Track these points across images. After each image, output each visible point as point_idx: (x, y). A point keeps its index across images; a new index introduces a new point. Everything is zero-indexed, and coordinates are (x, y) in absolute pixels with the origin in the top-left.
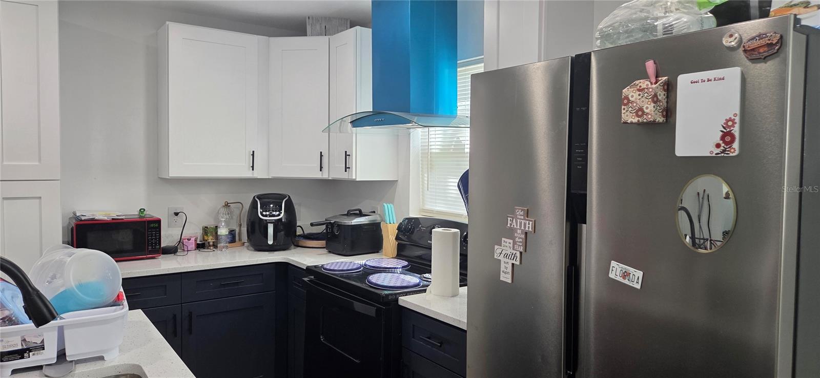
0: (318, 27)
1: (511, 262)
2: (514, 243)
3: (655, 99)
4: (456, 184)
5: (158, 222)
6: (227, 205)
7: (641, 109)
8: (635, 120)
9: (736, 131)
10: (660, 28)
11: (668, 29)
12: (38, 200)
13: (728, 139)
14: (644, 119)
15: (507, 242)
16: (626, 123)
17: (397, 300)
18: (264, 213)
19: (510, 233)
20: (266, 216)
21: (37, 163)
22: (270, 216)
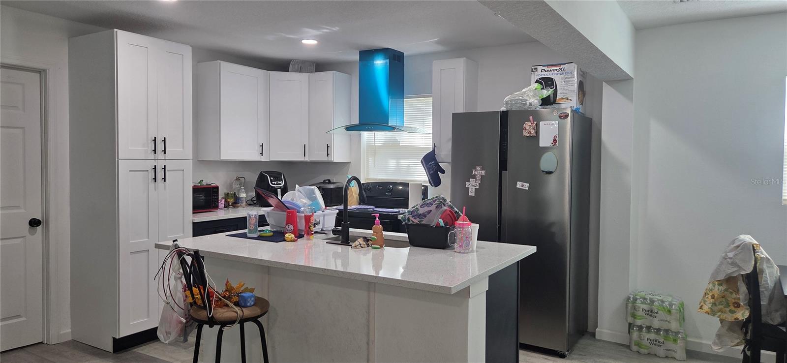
0: (296, 66)
1: (474, 188)
2: (476, 180)
3: (534, 129)
4: (420, 161)
5: (217, 188)
6: (238, 179)
7: (530, 132)
8: (528, 135)
9: (557, 139)
10: (528, 103)
11: (531, 104)
12: (182, 172)
13: (555, 141)
14: (531, 135)
15: (472, 181)
16: (525, 136)
17: (397, 217)
18: (273, 183)
19: (474, 177)
20: (274, 184)
21: (182, 150)
22: (277, 184)
